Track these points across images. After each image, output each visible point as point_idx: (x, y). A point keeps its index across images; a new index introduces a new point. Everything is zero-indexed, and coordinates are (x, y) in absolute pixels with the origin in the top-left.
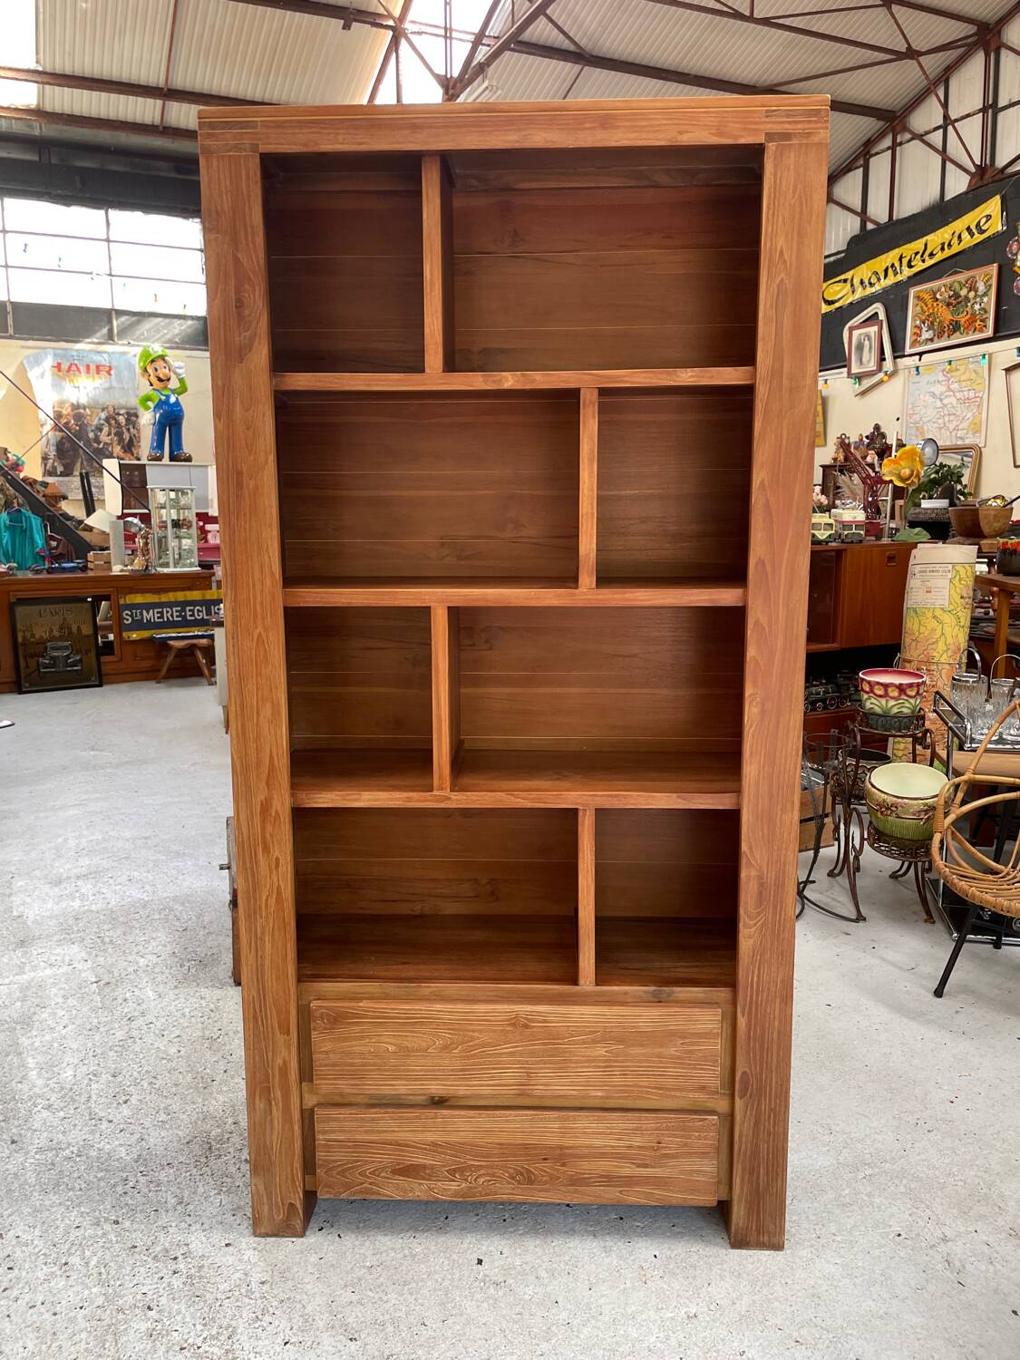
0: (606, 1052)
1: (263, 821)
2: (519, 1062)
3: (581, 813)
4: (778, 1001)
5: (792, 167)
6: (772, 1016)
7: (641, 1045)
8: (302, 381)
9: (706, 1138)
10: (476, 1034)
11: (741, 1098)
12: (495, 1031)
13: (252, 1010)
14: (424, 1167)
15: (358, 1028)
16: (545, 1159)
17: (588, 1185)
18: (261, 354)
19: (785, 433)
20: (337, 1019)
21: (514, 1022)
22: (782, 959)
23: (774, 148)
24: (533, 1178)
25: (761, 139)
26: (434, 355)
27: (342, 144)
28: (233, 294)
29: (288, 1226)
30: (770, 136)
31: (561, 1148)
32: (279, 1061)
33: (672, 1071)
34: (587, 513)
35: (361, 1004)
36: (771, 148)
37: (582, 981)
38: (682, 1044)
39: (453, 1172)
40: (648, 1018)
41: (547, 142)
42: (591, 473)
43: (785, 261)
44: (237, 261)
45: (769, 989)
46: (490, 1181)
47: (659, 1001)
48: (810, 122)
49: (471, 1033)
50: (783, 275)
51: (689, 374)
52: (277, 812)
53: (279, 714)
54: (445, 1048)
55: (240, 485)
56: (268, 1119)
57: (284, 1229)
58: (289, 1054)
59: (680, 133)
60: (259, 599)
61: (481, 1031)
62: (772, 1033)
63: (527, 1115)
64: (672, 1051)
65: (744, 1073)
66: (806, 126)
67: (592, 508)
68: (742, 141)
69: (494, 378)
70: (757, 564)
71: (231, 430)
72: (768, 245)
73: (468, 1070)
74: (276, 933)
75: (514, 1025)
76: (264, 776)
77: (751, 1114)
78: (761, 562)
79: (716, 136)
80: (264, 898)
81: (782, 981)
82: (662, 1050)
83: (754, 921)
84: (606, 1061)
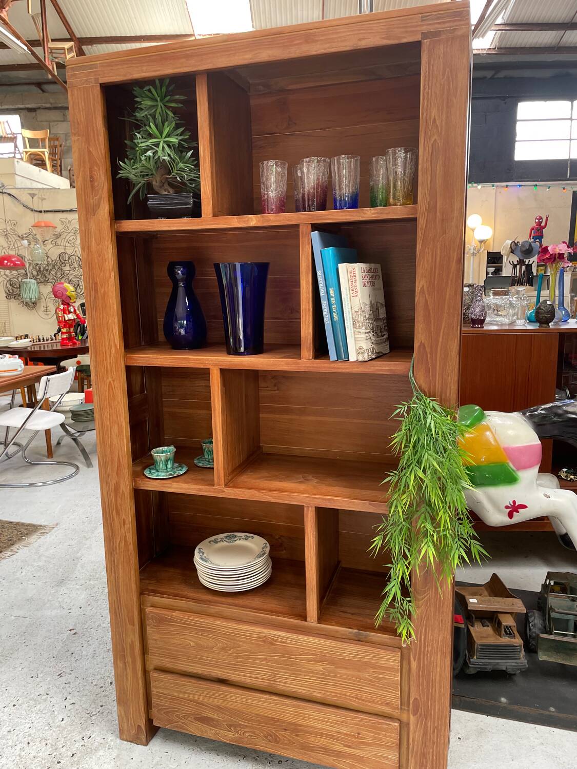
0: (323, 668)
1: (116, 496)
2: (268, 666)
3: (305, 509)
4: (439, 654)
5: (442, 56)
6: (435, 664)
7: (346, 668)
8: (132, 225)
9: (390, 737)
10: (241, 643)
11: (413, 716)
12: (253, 644)
13: (114, 608)
14: (213, 719)
15: (172, 628)
16: (285, 730)
17: (312, 751)
18: (105, 210)
19: (438, 252)
20: (161, 621)
21: (264, 639)
22: (442, 626)
23: (428, 43)
24: (278, 739)
25: (418, 38)
26: (207, 207)
27: (145, 72)
28: (88, 173)
29: (138, 738)
30: (425, 35)
31: (295, 724)
32: (129, 641)
33: (367, 689)
34: (306, 309)
35: (174, 614)
36: (426, 43)
37: (308, 619)
40: (351, 651)
41: (269, 56)
42: (307, 282)
43: (437, 125)
44: (90, 152)
45: (432, 644)
46: (252, 736)
47: (359, 640)
48: (455, 21)
49: (238, 643)
50: (436, 137)
51: (373, 212)
52: (123, 491)
53: (122, 432)
54: (223, 649)
55: (96, 291)
56: (125, 673)
57: (135, 740)
58: (135, 637)
59: (360, 40)
60: (109, 361)
61: (244, 642)
62: (436, 676)
63: (274, 700)
64: (367, 675)
65: (416, 699)
66: (451, 24)
67: (309, 306)
68: (404, 41)
69: (244, 220)
70: (419, 347)
71: (90, 258)
72: (425, 115)
73: (238, 665)
74: (125, 564)
75: (264, 641)
76: (115, 469)
77: (421, 727)
78: (422, 345)
79: (386, 39)
80: (118, 543)
81: (443, 641)
82: (359, 673)
83: (422, 597)
84: (322, 675)
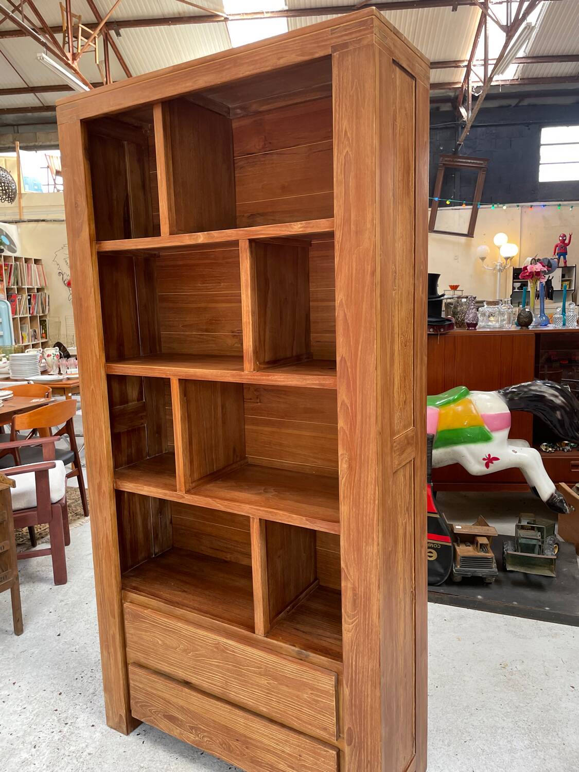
0: (267, 683)
1: (99, 495)
2: (221, 673)
3: (251, 520)
4: (370, 683)
5: (350, 67)
6: (366, 694)
7: (287, 686)
8: (110, 245)
9: (328, 764)
10: (199, 647)
11: (348, 745)
12: (208, 649)
13: (100, 599)
14: (178, 719)
15: (144, 625)
16: (237, 740)
17: (261, 766)
18: (86, 232)
19: (354, 266)
20: (137, 617)
21: (217, 645)
23: (338, 56)
24: (231, 749)
25: (329, 51)
26: (165, 227)
27: (112, 107)
28: (73, 201)
29: (120, 727)
30: (335, 48)
31: (245, 736)
32: (111, 632)
33: (306, 710)
34: (246, 322)
35: (145, 611)
36: (336, 55)
37: (256, 631)
38: (311, 693)
39: (192, 728)
40: (290, 668)
41: (206, 82)
42: (247, 295)
43: (348, 138)
44: (74, 181)
45: (363, 672)
46: (209, 741)
48: (360, 31)
49: (196, 646)
50: (347, 149)
51: (299, 226)
52: (105, 490)
53: (103, 435)
54: (185, 651)
55: (81, 305)
57: (117, 728)
59: (279, 59)
60: (91, 370)
61: (201, 647)
62: (367, 706)
63: (227, 708)
64: (305, 696)
65: (349, 729)
66: (358, 34)
67: (249, 319)
68: (317, 56)
69: (194, 237)
70: (341, 361)
72: (337, 128)
73: (196, 668)
75: (217, 648)
76: (98, 470)
77: (355, 759)
78: (343, 358)
79: (301, 56)
80: (101, 538)
81: (372, 670)
82: (299, 693)
83: (352, 621)
84: (267, 689)
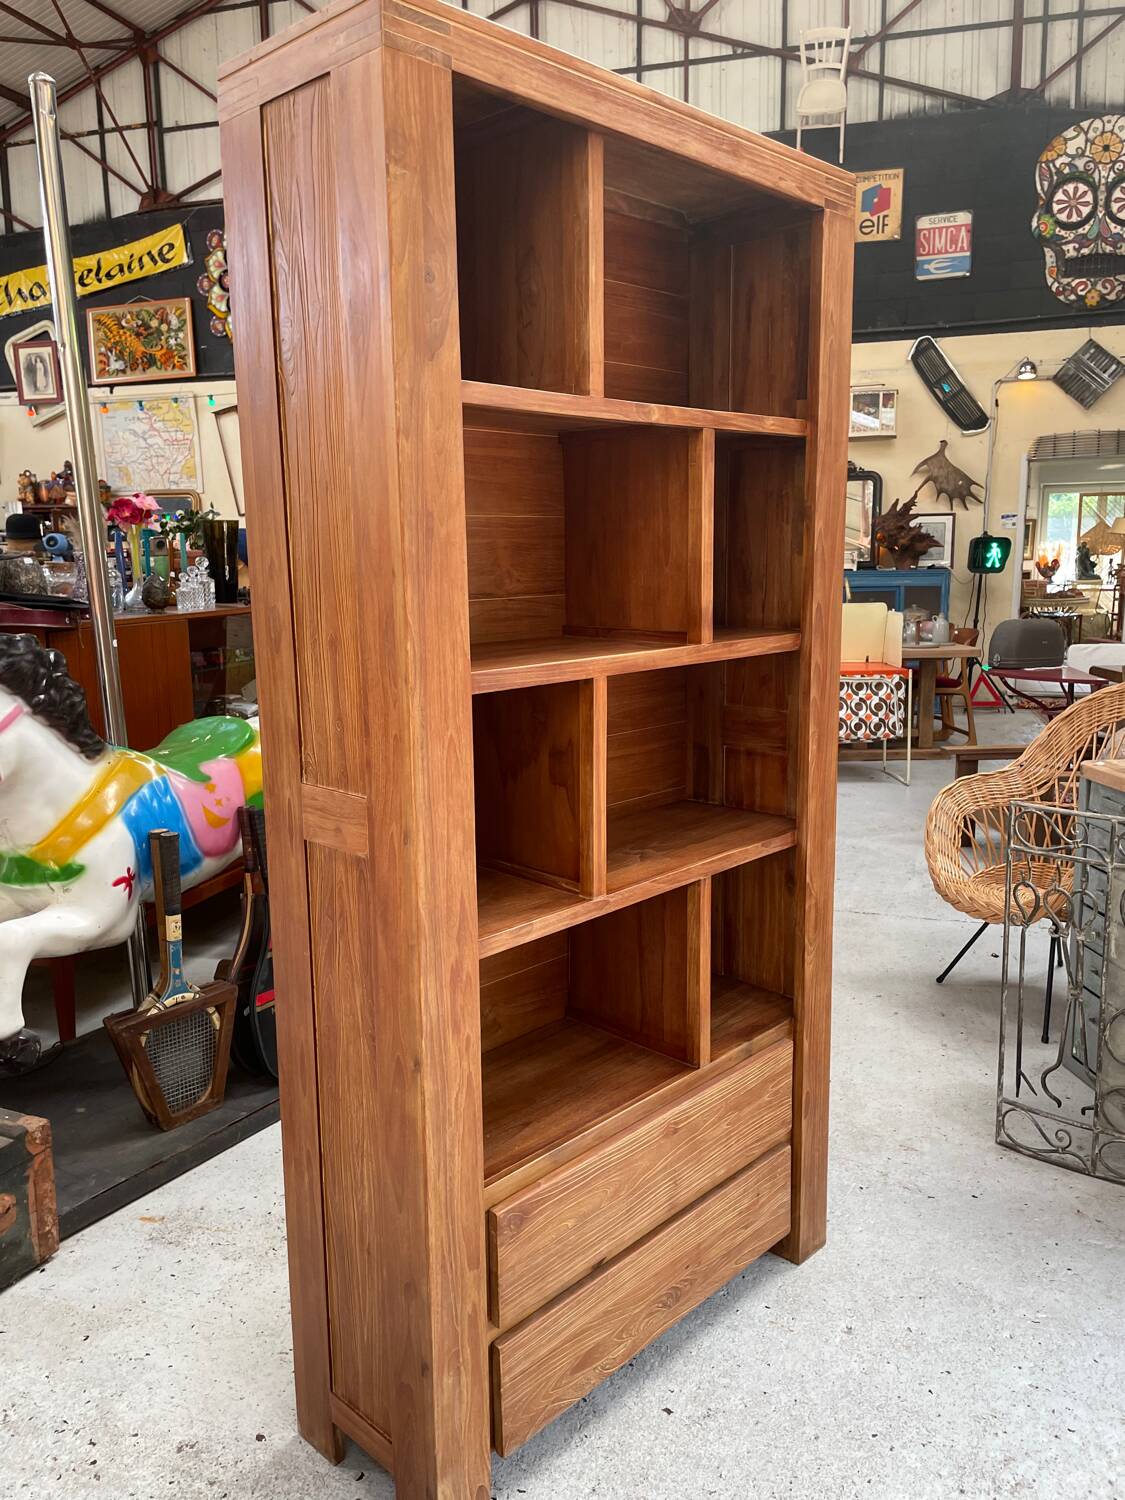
0: (727, 1125)
1: (453, 992)
2: (670, 1173)
3: (702, 884)
5: (838, 235)
7: (749, 1104)
10: (639, 1163)
14: (598, 1345)
15: (540, 1219)
20: (524, 1218)
21: (666, 1132)
23: (828, 214)
25: (822, 203)
30: (826, 202)
31: (698, 1247)
33: (765, 1119)
35: (541, 1187)
37: (704, 1061)
38: (772, 1087)
39: (620, 1334)
41: (696, 153)
45: (819, 1006)
46: (648, 1322)
47: (750, 1056)
49: (635, 1164)
52: (468, 973)
56: (457, 1391)
58: (479, 1293)
59: (779, 180)
61: (642, 1158)
62: (821, 1046)
64: (766, 1098)
65: (807, 1093)
66: (844, 200)
68: (811, 200)
69: (642, 409)
70: (817, 609)
72: (825, 306)
75: (665, 1136)
76: (454, 930)
79: (800, 191)
